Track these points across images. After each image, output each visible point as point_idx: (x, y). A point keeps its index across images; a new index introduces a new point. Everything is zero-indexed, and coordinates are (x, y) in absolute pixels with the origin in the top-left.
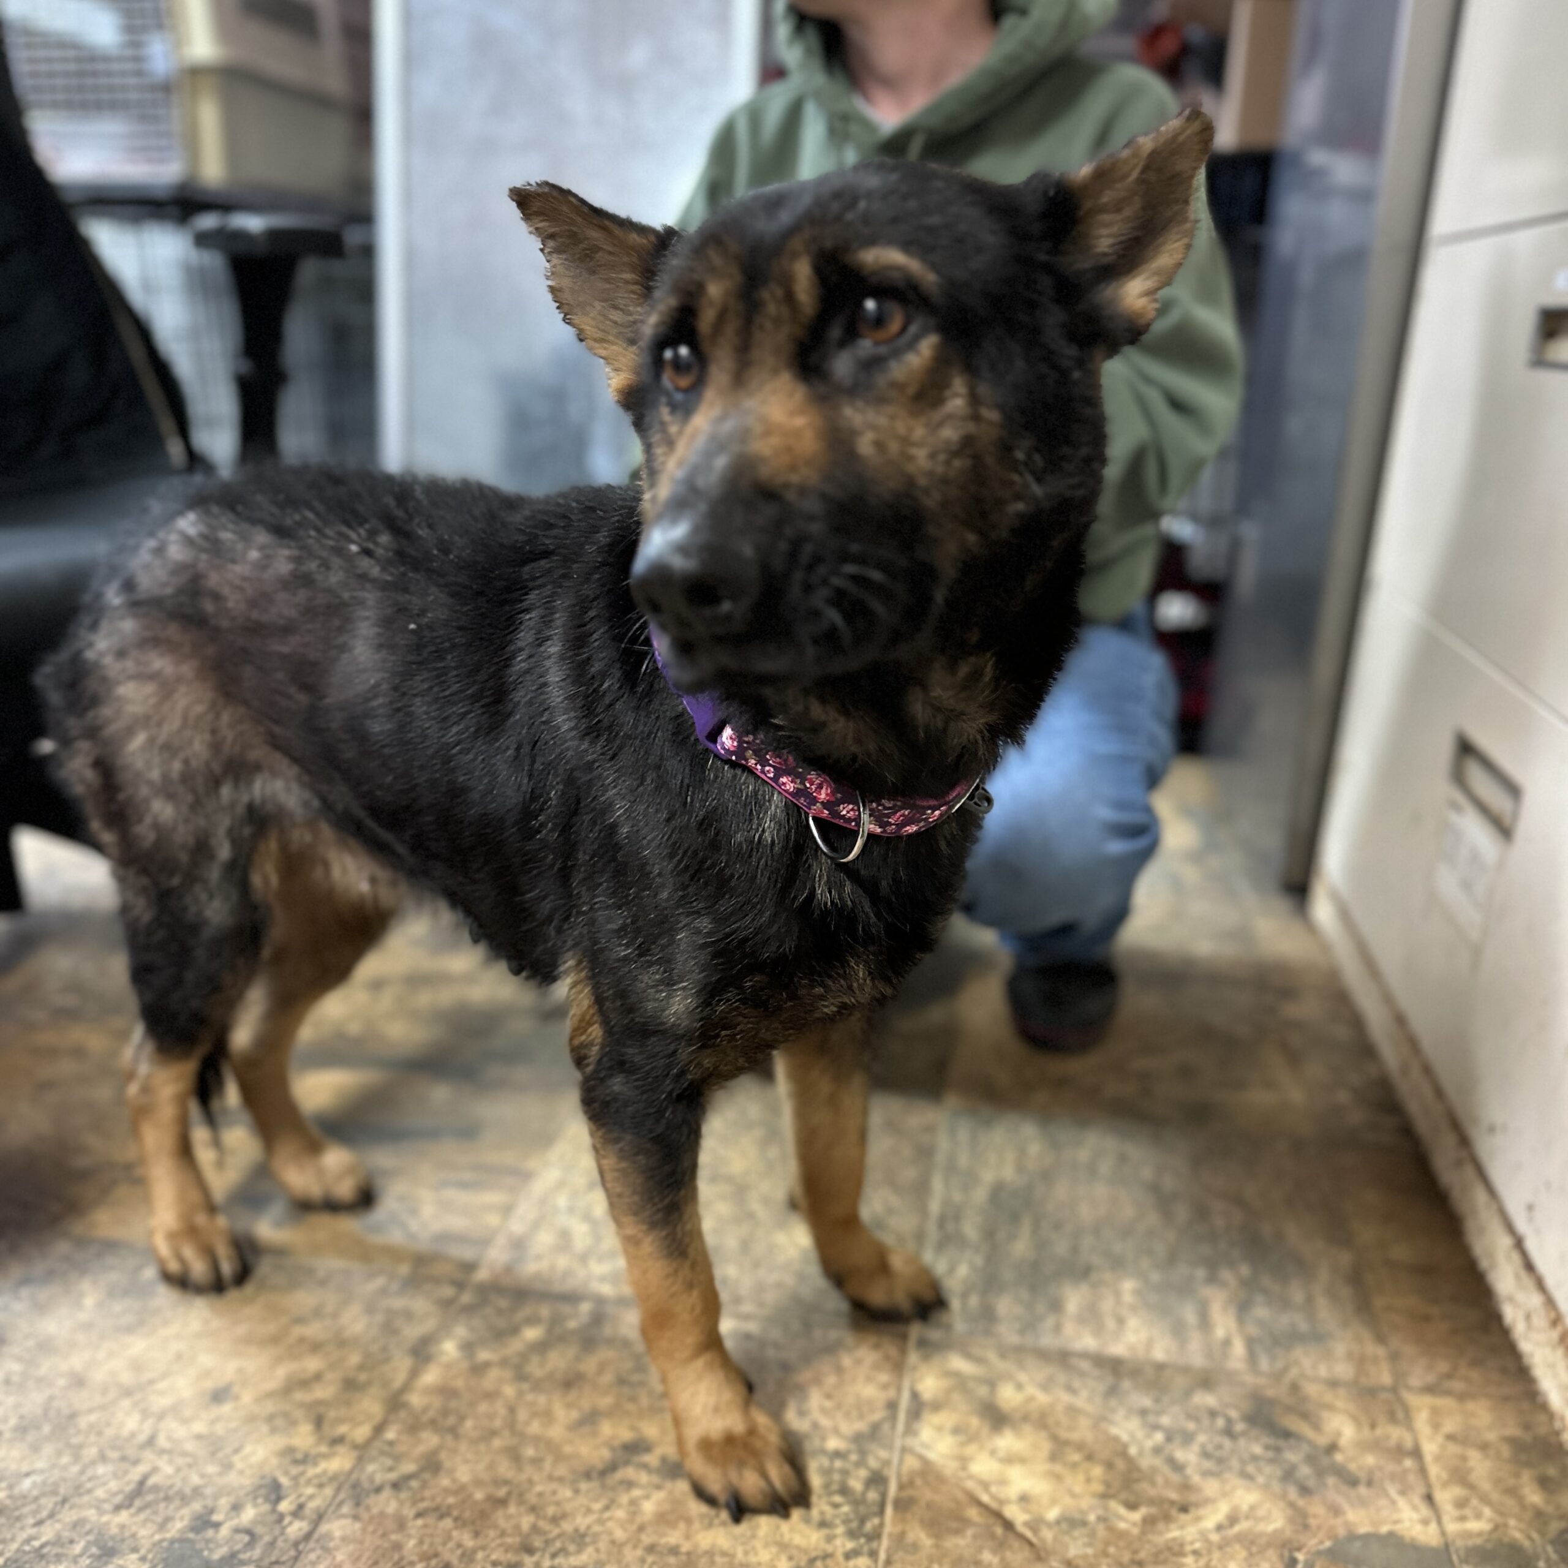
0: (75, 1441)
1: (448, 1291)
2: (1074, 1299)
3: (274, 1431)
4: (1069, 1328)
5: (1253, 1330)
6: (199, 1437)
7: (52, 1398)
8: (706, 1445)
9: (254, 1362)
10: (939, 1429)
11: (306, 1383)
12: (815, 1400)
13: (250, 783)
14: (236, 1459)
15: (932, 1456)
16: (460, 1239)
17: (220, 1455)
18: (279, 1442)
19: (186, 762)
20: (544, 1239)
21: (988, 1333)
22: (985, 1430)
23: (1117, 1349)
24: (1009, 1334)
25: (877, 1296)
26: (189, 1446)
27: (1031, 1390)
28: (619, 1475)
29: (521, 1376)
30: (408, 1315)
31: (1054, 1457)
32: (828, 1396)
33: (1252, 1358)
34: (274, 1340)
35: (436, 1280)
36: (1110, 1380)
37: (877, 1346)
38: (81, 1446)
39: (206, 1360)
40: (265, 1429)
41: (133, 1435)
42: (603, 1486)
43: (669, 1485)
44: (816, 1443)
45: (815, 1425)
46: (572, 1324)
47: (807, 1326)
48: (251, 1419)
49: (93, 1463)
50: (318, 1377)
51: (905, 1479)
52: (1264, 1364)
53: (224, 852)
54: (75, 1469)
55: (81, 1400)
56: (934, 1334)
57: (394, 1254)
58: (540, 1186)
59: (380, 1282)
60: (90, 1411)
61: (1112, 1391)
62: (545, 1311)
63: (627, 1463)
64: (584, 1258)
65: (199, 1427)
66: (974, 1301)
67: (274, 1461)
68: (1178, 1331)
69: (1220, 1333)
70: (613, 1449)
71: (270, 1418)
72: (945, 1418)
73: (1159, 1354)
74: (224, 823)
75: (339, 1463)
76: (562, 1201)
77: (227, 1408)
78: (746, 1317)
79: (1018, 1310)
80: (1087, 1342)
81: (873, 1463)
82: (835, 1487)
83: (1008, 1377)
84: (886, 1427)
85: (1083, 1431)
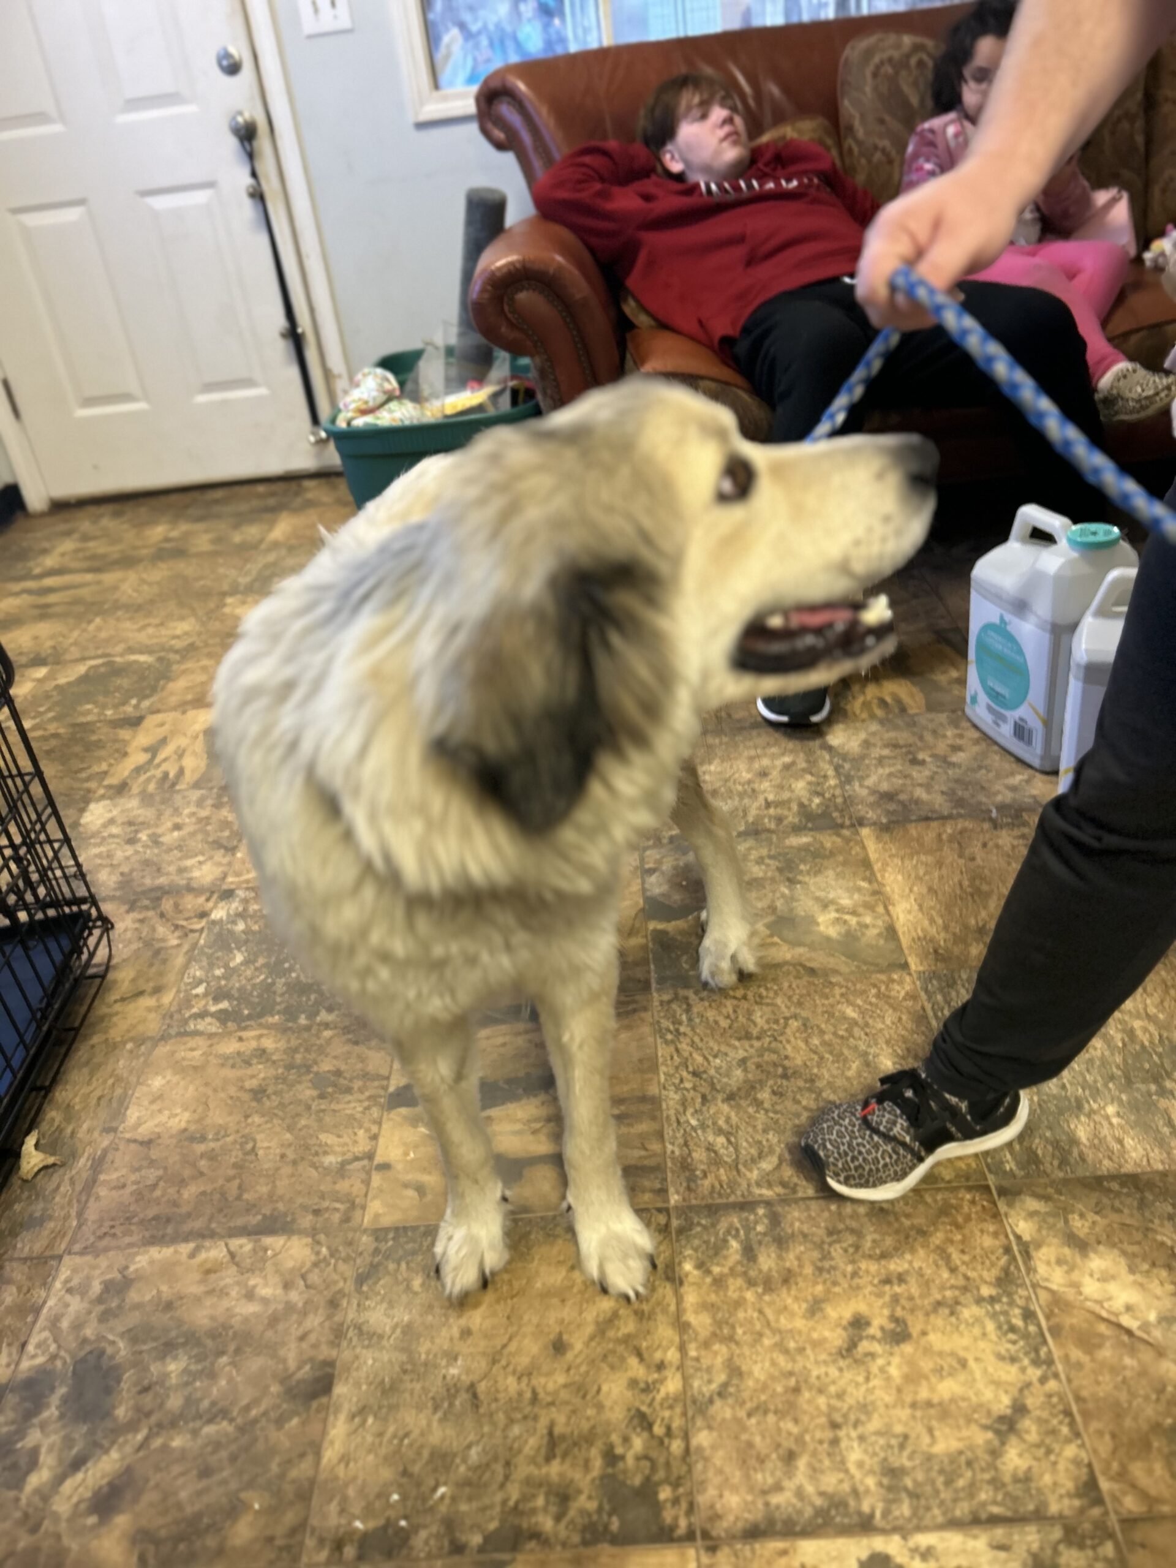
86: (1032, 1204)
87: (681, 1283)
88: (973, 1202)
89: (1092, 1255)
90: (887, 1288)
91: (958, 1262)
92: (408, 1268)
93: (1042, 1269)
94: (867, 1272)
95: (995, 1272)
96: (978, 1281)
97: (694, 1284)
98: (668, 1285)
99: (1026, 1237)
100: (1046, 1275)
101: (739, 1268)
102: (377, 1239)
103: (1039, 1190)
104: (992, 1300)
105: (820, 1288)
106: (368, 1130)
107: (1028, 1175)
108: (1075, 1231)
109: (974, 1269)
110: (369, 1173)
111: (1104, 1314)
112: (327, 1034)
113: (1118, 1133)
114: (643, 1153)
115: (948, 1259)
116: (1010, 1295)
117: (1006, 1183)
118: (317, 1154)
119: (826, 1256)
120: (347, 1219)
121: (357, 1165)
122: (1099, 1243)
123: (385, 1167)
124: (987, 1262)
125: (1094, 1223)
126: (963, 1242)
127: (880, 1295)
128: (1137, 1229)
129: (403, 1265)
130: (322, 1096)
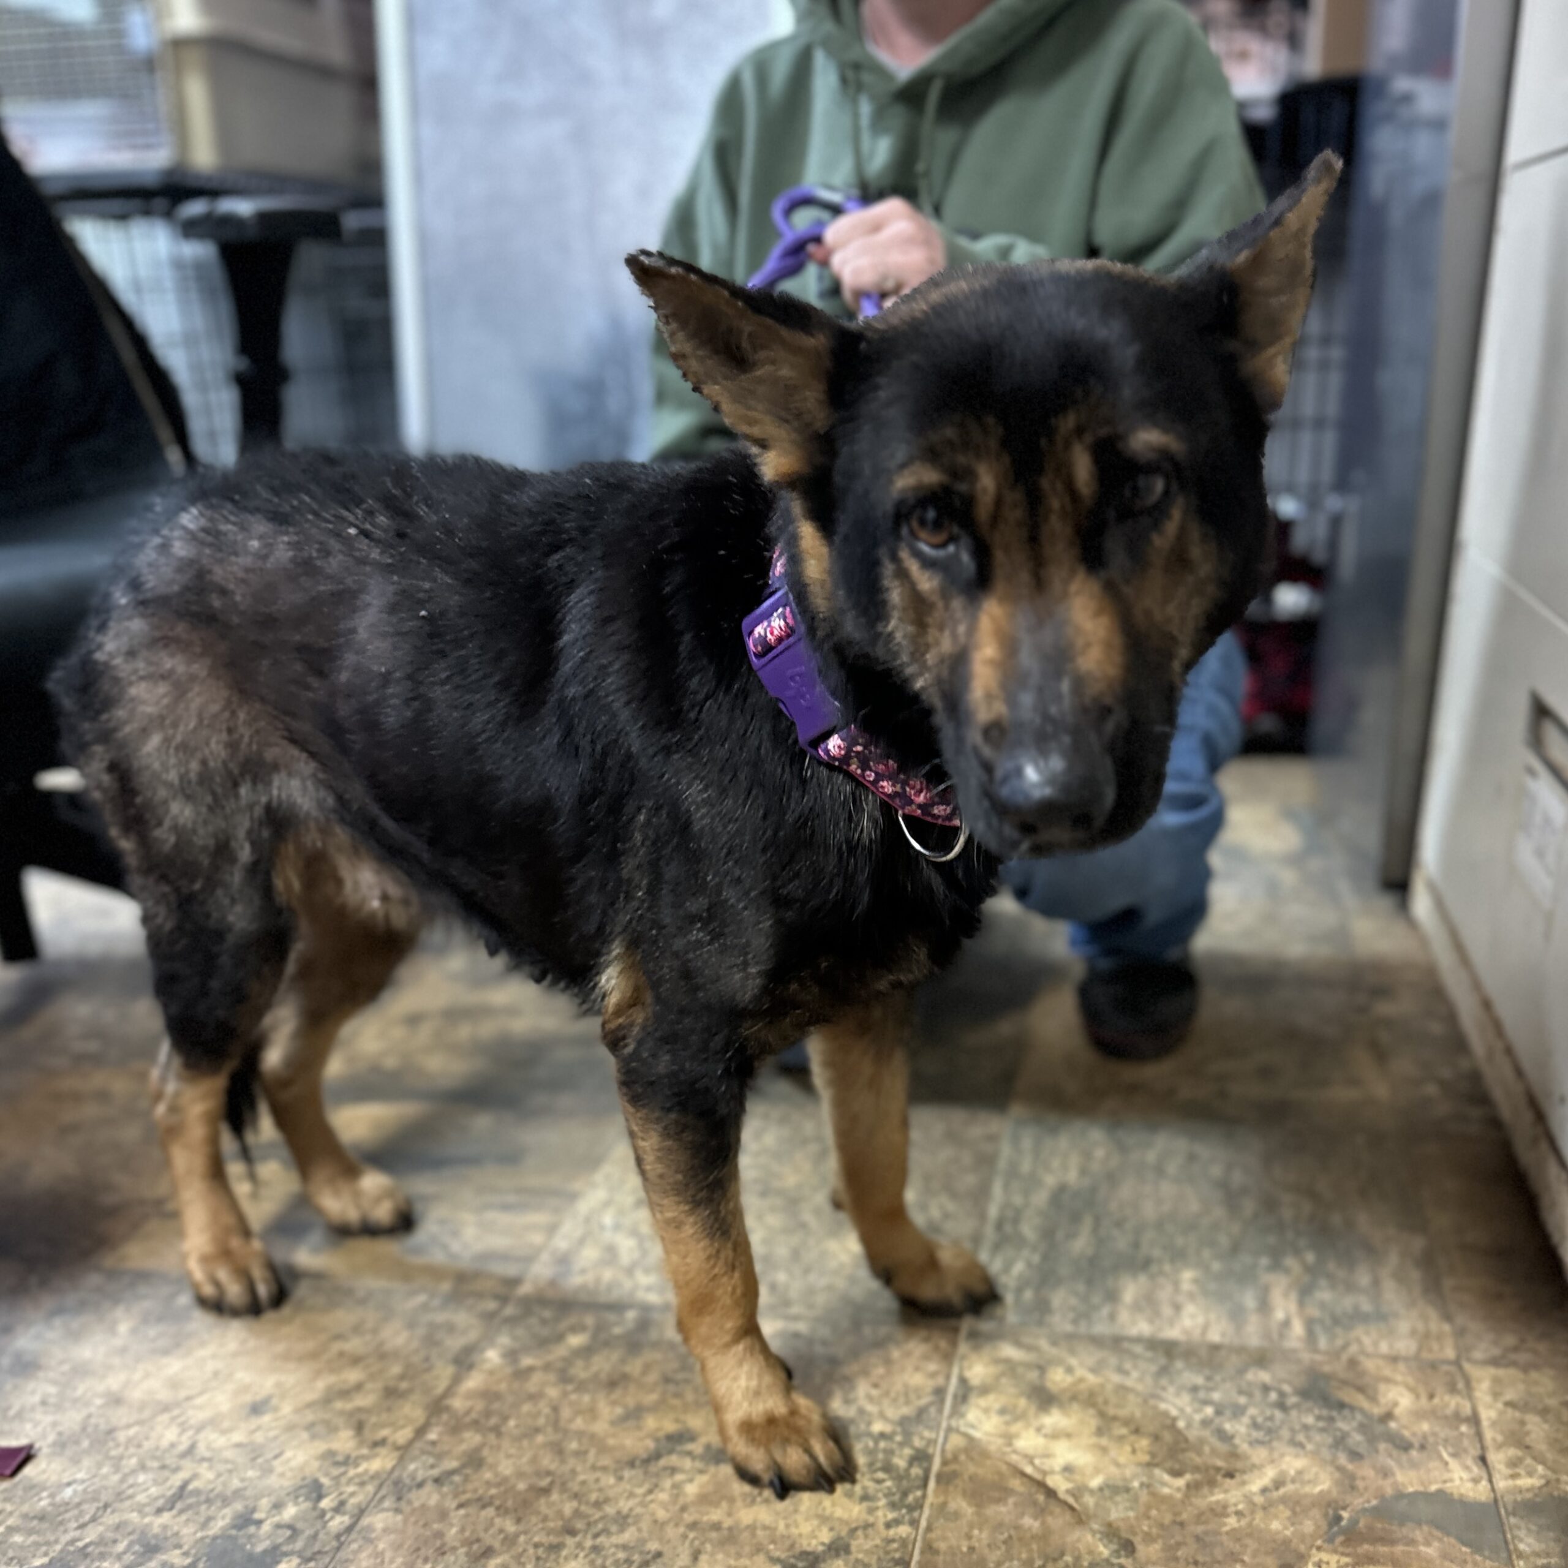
0: (113, 1453)
1: (491, 1305)
2: (1131, 1290)
3: (314, 1437)
4: (1124, 1316)
5: (1314, 1312)
6: (238, 1445)
7: (89, 1416)
8: (748, 1427)
9: (292, 1377)
10: (986, 1411)
11: (345, 1393)
12: (862, 1389)
13: (268, 784)
14: (276, 1463)
15: (976, 1434)
16: (504, 1257)
17: (260, 1460)
18: (321, 1447)
19: (204, 763)
20: (589, 1254)
21: (1040, 1323)
22: (1032, 1410)
23: (1173, 1333)
24: (1061, 1323)
25: (928, 1292)
26: (229, 1454)
27: (1080, 1372)
28: (663, 1462)
29: (564, 1377)
30: (451, 1328)
31: (1099, 1432)
32: (876, 1386)
33: (1311, 1337)
34: (314, 1356)
35: (480, 1295)
36: (1163, 1361)
37: (926, 1340)
38: (121, 1458)
39: (243, 1376)
40: (305, 1435)
41: (173, 1445)
42: (646, 1473)
43: (712, 1469)
44: (863, 1427)
45: (861, 1411)
46: (617, 1330)
47: (856, 1325)
48: (290, 1428)
49: (133, 1472)
50: (359, 1387)
51: (949, 1456)
52: (1323, 1343)
53: (245, 854)
54: (116, 1478)
55: (120, 1416)
56: (985, 1326)
57: (435, 1273)
58: (584, 1206)
59: (421, 1298)
60: (128, 1426)
61: (1164, 1371)
62: (589, 1320)
63: (671, 1452)
64: (630, 1271)
65: (237, 1437)
66: (1028, 1295)
67: (316, 1464)
68: (1237, 1315)
69: (1279, 1315)
70: (657, 1440)
71: (310, 1427)
72: (992, 1401)
73: (1214, 1336)
74: (243, 825)
75: (380, 1463)
76: (608, 1219)
77: (266, 1419)
78: (796, 1318)
79: (1073, 1301)
80: (1143, 1327)
81: (917, 1443)
82: (879, 1465)
83: (1058, 1362)
84: (933, 1410)
85: (1132, 1408)
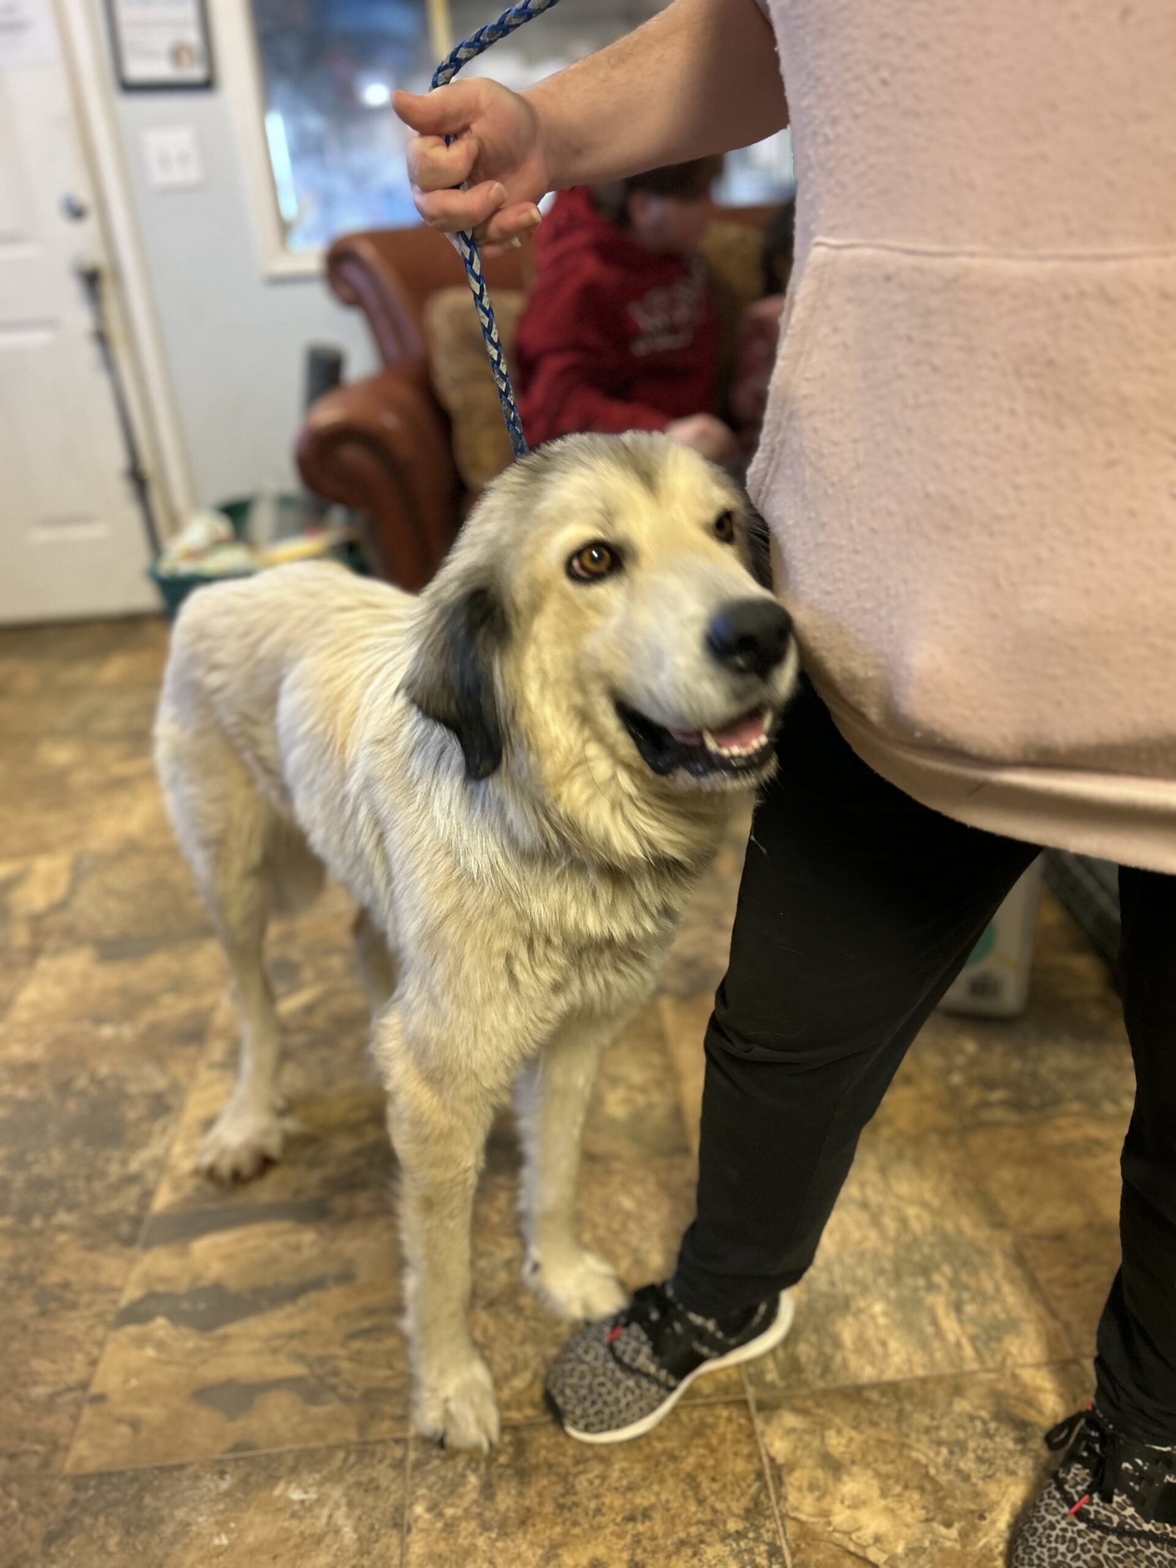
86: (790, 1420)
87: (409, 1530)
88: (729, 1420)
89: (845, 1478)
90: (630, 1526)
91: (707, 1492)
92: (107, 1523)
93: (793, 1497)
94: (611, 1507)
95: (745, 1502)
96: (726, 1512)
97: (422, 1530)
98: (394, 1532)
99: (780, 1460)
100: (796, 1504)
101: (475, 1509)
102: (77, 1488)
103: (798, 1403)
104: (739, 1535)
105: (558, 1529)
106: (88, 1354)
107: (788, 1387)
108: (830, 1449)
109: (723, 1500)
110: (79, 1405)
111: (852, 1548)
112: (62, 1238)
113: (883, 1334)
114: (388, 1373)
115: (696, 1487)
116: (757, 1529)
117: (766, 1396)
118: (24, 1385)
119: (570, 1490)
120: (46, 1464)
121: (69, 1397)
122: (853, 1462)
123: (100, 1398)
124: (738, 1491)
125: (851, 1440)
126: (714, 1467)
127: (620, 1536)
128: (893, 1446)
129: (102, 1519)
130: (43, 1314)
